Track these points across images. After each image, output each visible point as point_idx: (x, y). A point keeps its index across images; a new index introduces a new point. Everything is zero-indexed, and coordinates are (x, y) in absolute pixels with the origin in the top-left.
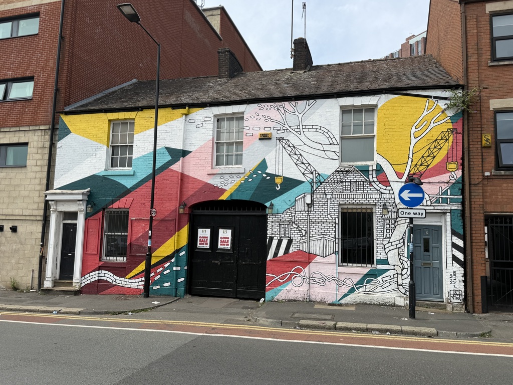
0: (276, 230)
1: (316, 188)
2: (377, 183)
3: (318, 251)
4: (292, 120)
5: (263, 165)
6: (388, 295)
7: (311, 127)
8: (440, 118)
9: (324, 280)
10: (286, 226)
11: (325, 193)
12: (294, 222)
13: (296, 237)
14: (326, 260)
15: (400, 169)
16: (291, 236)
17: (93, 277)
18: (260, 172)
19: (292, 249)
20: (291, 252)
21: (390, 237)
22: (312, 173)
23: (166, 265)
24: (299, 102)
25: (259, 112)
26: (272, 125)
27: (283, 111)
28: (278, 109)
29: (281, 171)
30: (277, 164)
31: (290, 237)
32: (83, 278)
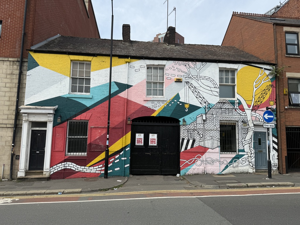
0: (186, 134)
1: (208, 111)
2: (239, 110)
4: (193, 73)
5: (177, 97)
6: (245, 168)
7: (204, 77)
8: (266, 79)
9: (213, 161)
10: (192, 132)
11: (212, 114)
12: (196, 130)
13: (197, 138)
14: (213, 151)
15: (249, 103)
17: (60, 167)
18: (176, 101)
19: (195, 145)
20: (194, 147)
22: (205, 103)
23: (116, 157)
24: (197, 63)
25: (175, 66)
26: (182, 74)
27: (188, 67)
28: (185, 66)
29: (188, 101)
30: (186, 97)
31: (194, 139)
32: (52, 168)
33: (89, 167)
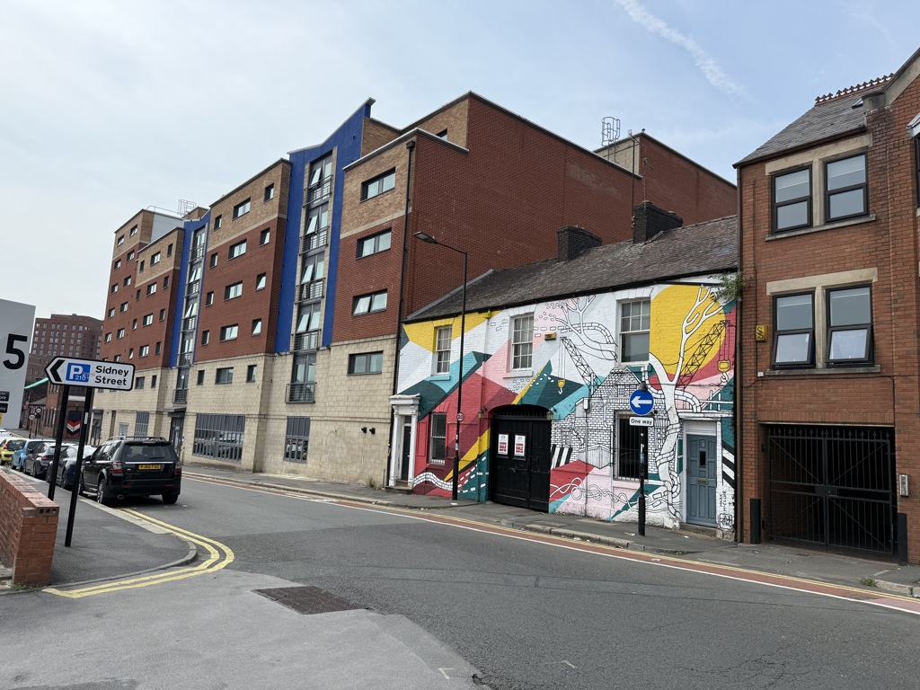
0: (559, 437)
1: (593, 392)
2: (649, 386)
3: (595, 462)
4: (574, 319)
5: (548, 368)
6: (659, 515)
7: (591, 325)
8: (713, 309)
9: (600, 494)
10: (567, 434)
11: (601, 397)
12: (574, 429)
13: (576, 446)
14: (601, 472)
15: (671, 369)
17: (422, 478)
18: (545, 375)
19: (572, 459)
20: (571, 462)
21: (661, 448)
22: (590, 375)
23: (472, 470)
25: (547, 311)
26: (557, 324)
27: (566, 309)
28: (562, 307)
29: (563, 374)
30: (561, 366)
31: (571, 446)
32: (415, 479)
33: (445, 482)
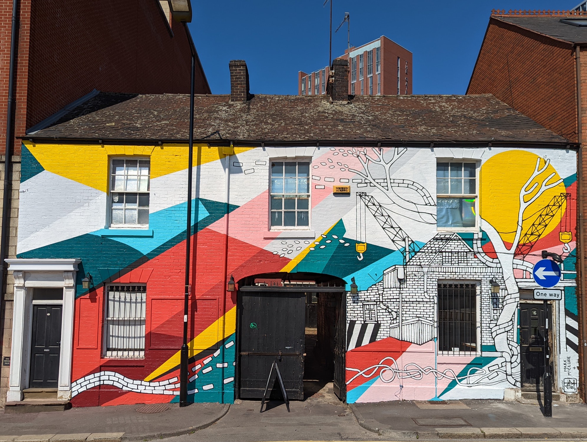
0: (359, 312)
1: (410, 259)
2: (483, 254)
3: (413, 338)
5: (339, 228)
6: (496, 388)
7: (402, 181)
8: (553, 180)
10: (372, 308)
13: (385, 321)
15: (508, 238)
16: (379, 319)
20: (378, 340)
21: (498, 319)
23: (206, 362)
24: (386, 149)
26: (351, 176)
28: (358, 156)
29: (363, 236)
30: (359, 227)
31: (378, 321)
33: (150, 382)
